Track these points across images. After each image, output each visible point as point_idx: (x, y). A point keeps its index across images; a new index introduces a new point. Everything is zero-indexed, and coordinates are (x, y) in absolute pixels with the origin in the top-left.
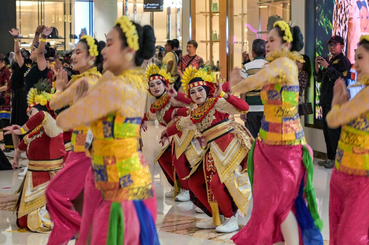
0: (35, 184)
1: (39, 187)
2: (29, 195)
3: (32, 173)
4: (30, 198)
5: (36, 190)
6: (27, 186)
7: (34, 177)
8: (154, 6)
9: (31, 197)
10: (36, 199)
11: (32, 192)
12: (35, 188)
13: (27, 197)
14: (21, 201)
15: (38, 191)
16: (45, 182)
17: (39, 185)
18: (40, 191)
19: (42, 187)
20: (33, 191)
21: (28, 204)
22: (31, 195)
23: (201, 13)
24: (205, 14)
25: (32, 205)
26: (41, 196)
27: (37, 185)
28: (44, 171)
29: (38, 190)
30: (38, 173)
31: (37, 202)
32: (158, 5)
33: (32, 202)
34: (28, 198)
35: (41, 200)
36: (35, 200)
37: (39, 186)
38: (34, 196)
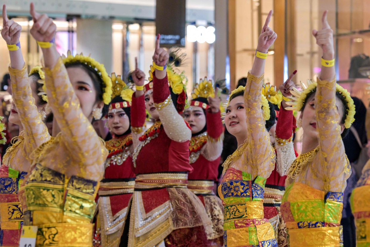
0: (148, 208)
1: (155, 212)
2: (140, 226)
3: (142, 193)
4: (142, 230)
5: (150, 216)
6: (136, 213)
7: (145, 199)
8: (171, 39)
9: (144, 229)
10: (152, 230)
11: (144, 220)
12: (149, 214)
13: (137, 230)
14: (129, 237)
15: (154, 218)
16: (162, 204)
17: (154, 208)
18: (155, 218)
19: (159, 211)
20: (147, 219)
21: (141, 239)
22: (143, 226)
23: (246, 50)
24: (251, 53)
25: (147, 240)
26: (158, 225)
27: (151, 209)
28: (160, 188)
29: (154, 216)
30: (151, 192)
31: (154, 235)
32: (177, 37)
33: (146, 236)
34: (140, 231)
35: (159, 230)
36: (150, 232)
37: (155, 210)
38: (148, 226)
